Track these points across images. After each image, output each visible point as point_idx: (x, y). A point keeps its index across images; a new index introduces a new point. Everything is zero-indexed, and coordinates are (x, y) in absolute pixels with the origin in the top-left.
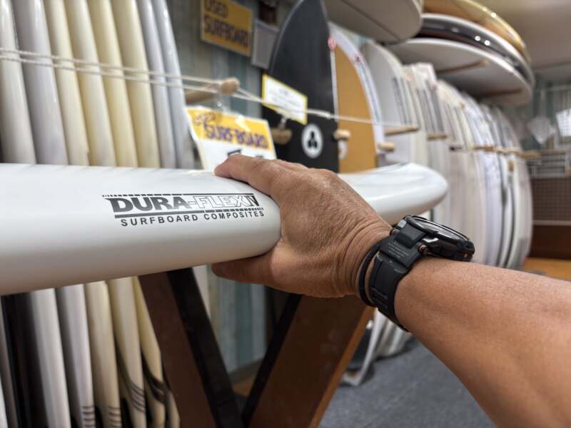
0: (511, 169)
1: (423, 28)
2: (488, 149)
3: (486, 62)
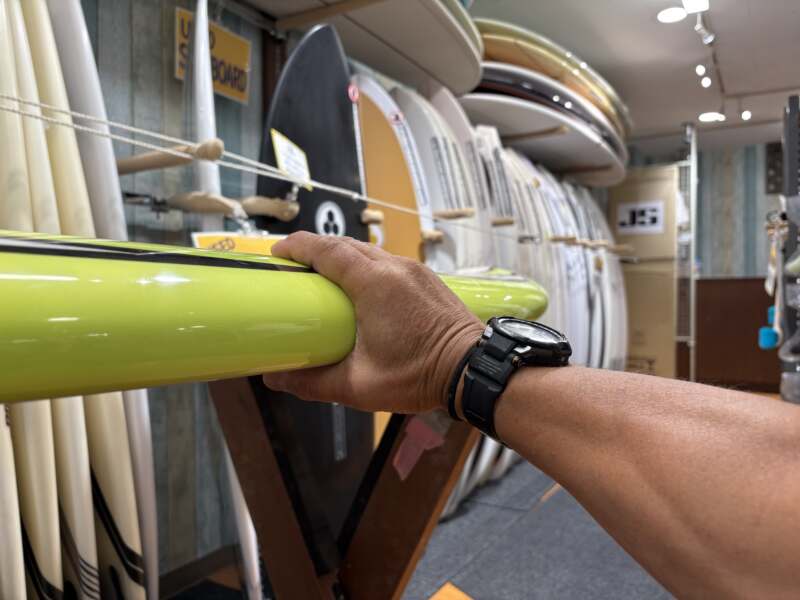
0: (599, 267)
1: (484, 80)
2: (570, 241)
3: (566, 129)
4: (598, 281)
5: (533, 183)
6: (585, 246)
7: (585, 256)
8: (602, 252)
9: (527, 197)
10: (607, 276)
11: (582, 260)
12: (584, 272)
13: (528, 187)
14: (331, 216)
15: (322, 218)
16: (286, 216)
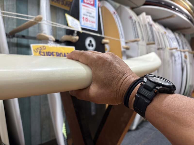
0: (186, 57)
3: (175, 16)
4: (185, 62)
5: (164, 33)
6: (181, 51)
7: (181, 54)
8: (187, 53)
9: (161, 37)
10: (188, 60)
11: (180, 55)
12: (180, 59)
13: (162, 34)
14: (91, 41)
15: (87, 42)
16: (74, 41)
